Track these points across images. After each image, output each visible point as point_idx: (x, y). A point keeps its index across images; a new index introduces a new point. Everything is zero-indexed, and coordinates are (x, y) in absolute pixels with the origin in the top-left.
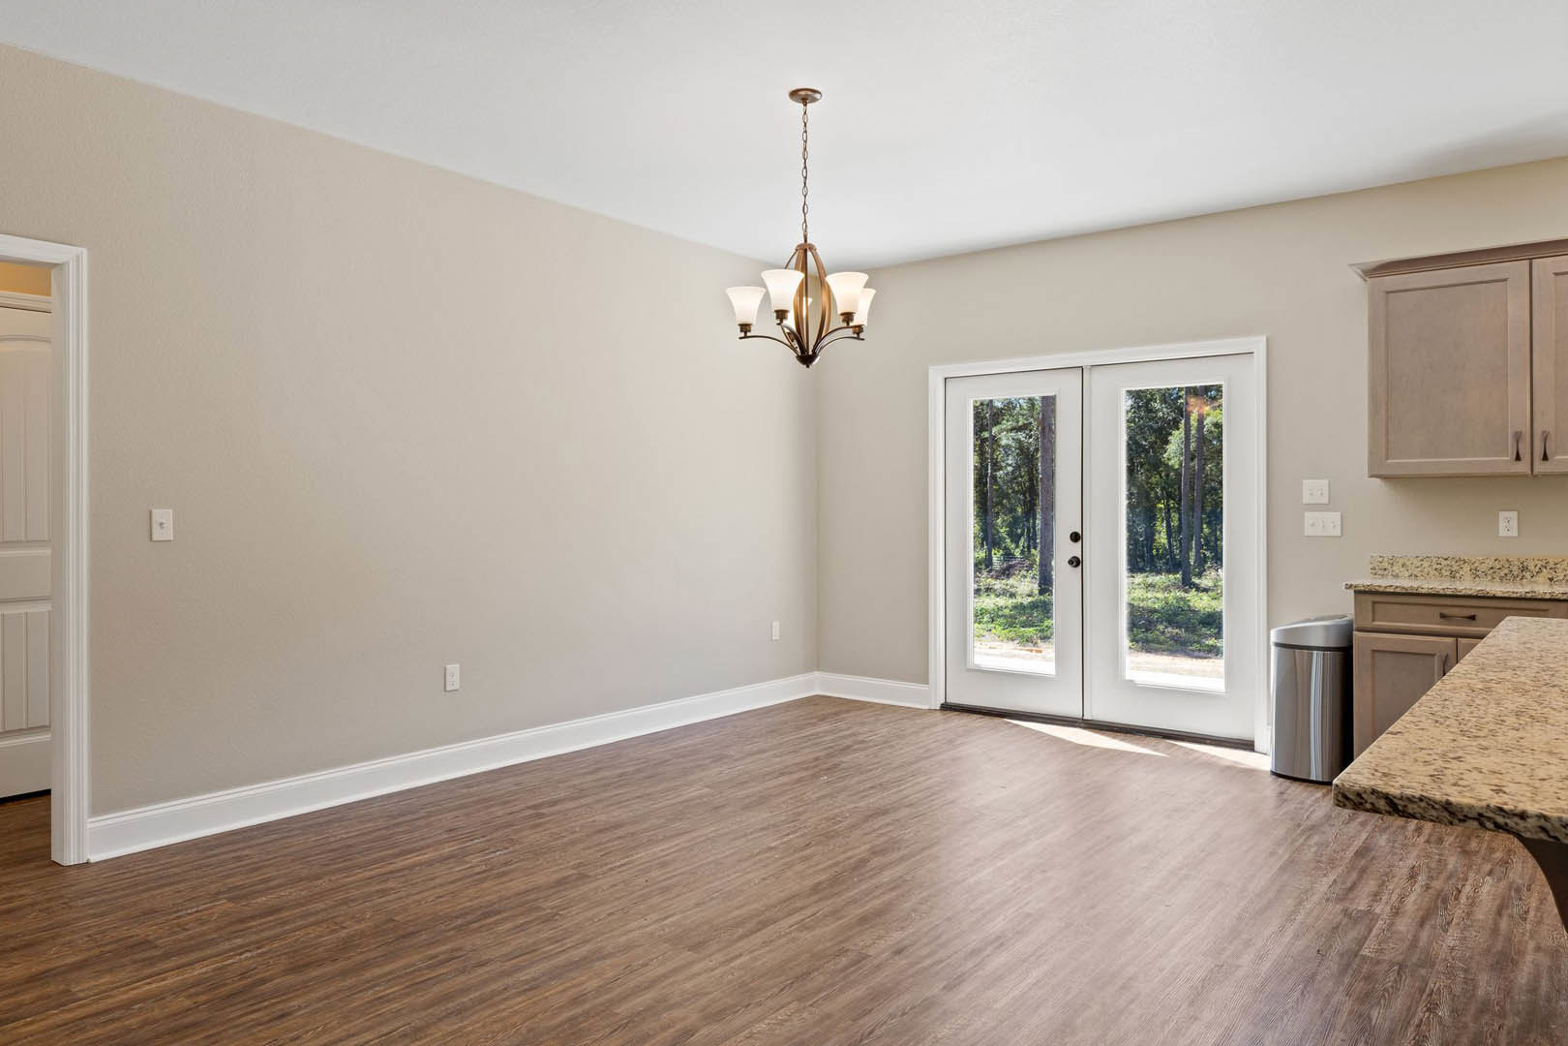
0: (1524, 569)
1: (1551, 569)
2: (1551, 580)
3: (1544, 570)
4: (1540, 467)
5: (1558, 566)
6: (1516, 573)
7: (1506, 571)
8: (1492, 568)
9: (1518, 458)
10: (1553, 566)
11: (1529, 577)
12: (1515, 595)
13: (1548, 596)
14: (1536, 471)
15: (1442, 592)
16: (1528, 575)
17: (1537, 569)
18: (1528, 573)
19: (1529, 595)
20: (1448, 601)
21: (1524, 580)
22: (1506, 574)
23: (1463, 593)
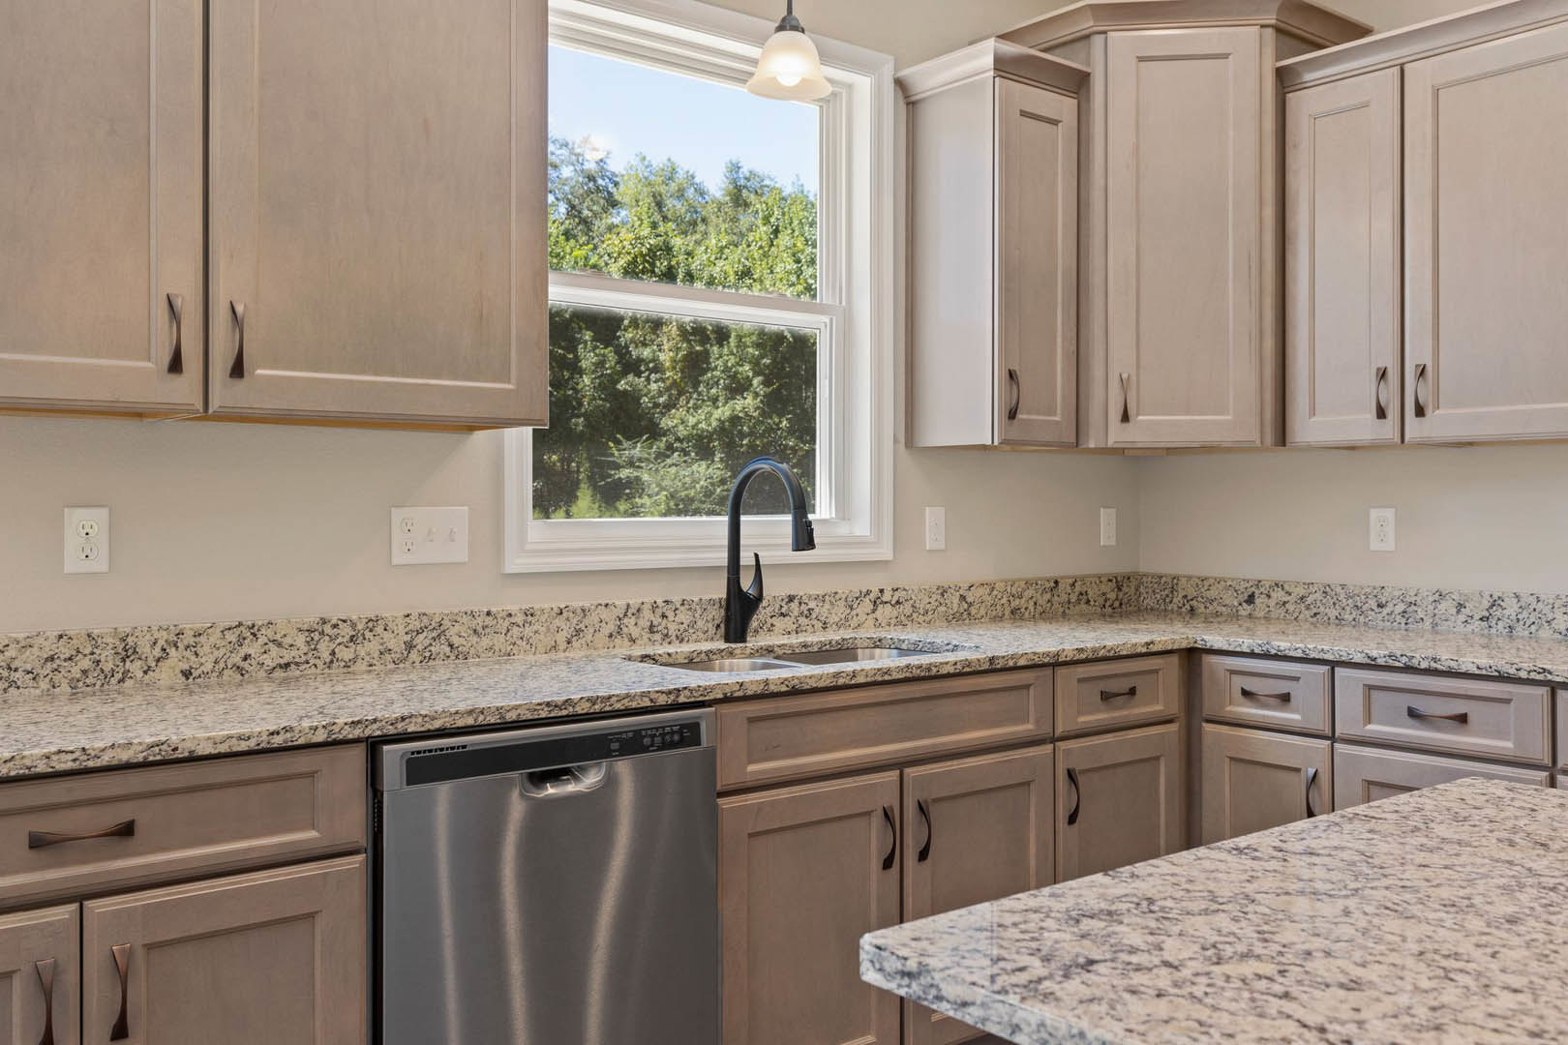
0: (128, 653)
1: (187, 647)
2: (187, 674)
3: (172, 651)
4: (225, 395)
5: (202, 639)
6: (108, 667)
7: (86, 663)
8: (52, 659)
9: (176, 365)
10: (192, 641)
11: (139, 674)
12: (243, 746)
13: (320, 736)
14: (215, 404)
15: (42, 768)
16: (135, 667)
17: (157, 652)
18: (139, 663)
19: (278, 740)
20: (57, 792)
21: (129, 683)
22: (85, 672)
23: (106, 759)
